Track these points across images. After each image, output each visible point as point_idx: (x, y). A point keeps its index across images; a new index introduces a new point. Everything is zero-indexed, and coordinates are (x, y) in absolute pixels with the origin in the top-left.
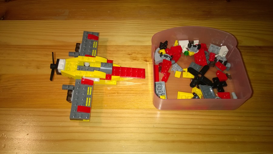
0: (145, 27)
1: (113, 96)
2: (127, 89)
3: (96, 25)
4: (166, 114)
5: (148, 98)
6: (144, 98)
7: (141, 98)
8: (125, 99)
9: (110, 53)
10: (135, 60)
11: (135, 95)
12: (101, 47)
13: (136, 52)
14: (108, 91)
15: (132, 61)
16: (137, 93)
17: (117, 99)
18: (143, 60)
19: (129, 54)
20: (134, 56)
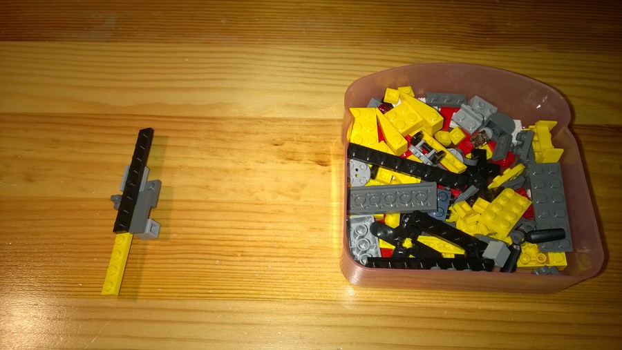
0: (318, 66)
1: (230, 263)
2: (268, 244)
3: (187, 57)
4: (371, 316)
5: (324, 270)
6: (312, 269)
7: (305, 269)
8: (262, 272)
9: (224, 140)
10: (291, 160)
11: (290, 259)
12: (201, 121)
13: (295, 138)
14: (218, 248)
15: (283, 163)
16: (296, 255)
17: (240, 272)
18: (313, 159)
19: (276, 143)
20: (289, 150)
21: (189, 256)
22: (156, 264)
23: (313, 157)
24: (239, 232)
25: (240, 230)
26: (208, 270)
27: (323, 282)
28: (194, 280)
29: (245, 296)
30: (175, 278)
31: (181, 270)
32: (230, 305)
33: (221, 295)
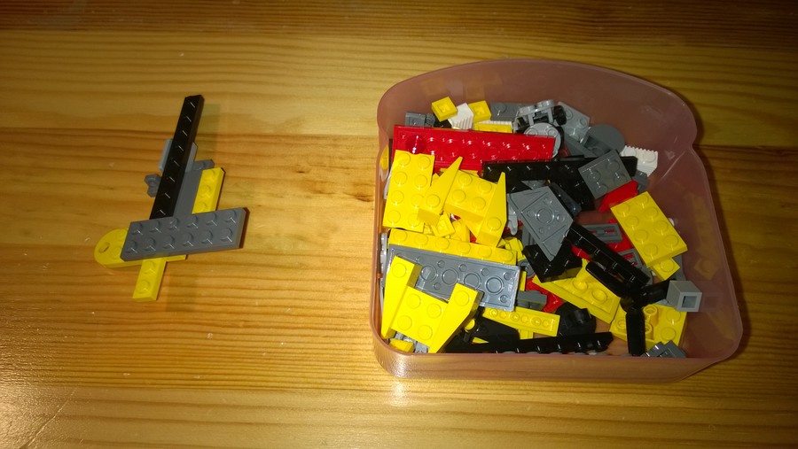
1: (227, 337)
3: (183, 51)
6: (342, 346)
7: (332, 346)
8: (273, 350)
10: (321, 192)
11: (312, 332)
13: (326, 162)
14: (213, 316)
15: (308, 197)
16: (320, 326)
17: (241, 349)
18: (351, 193)
19: (300, 170)
20: (318, 179)
21: (171, 326)
22: (123, 337)
23: (350, 189)
24: (243, 293)
25: (243, 291)
26: (195, 347)
27: (358, 364)
28: (176, 360)
29: (246, 383)
30: (148, 357)
31: (158, 346)
32: (225, 397)
33: (213, 382)
